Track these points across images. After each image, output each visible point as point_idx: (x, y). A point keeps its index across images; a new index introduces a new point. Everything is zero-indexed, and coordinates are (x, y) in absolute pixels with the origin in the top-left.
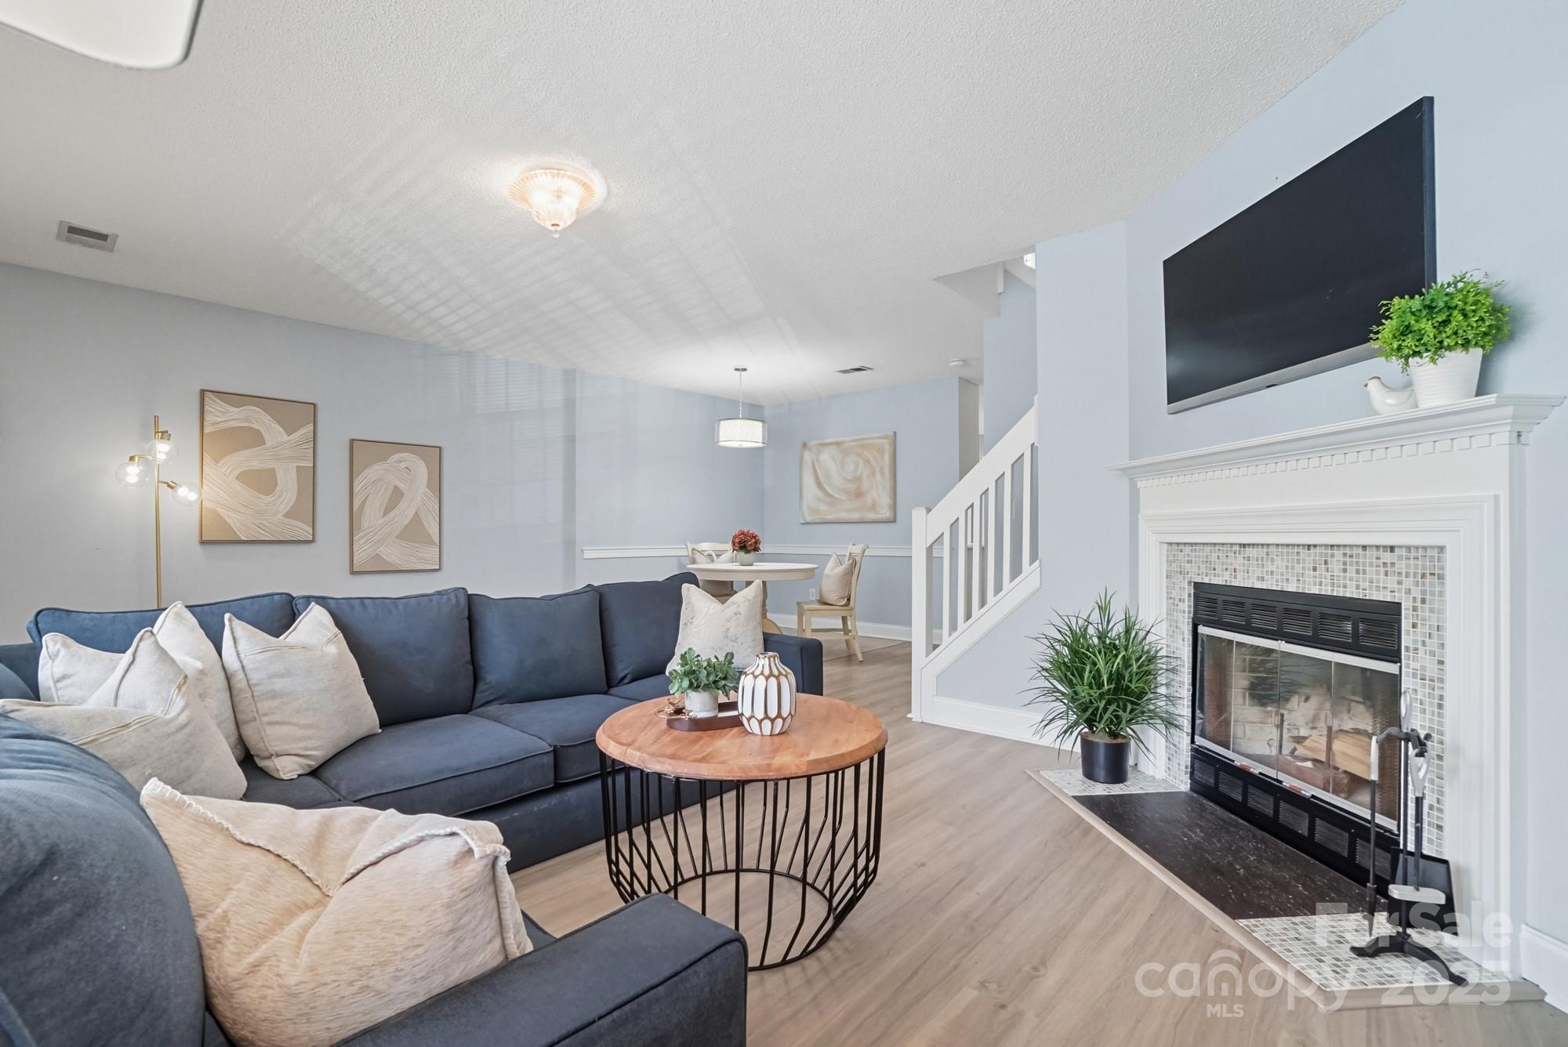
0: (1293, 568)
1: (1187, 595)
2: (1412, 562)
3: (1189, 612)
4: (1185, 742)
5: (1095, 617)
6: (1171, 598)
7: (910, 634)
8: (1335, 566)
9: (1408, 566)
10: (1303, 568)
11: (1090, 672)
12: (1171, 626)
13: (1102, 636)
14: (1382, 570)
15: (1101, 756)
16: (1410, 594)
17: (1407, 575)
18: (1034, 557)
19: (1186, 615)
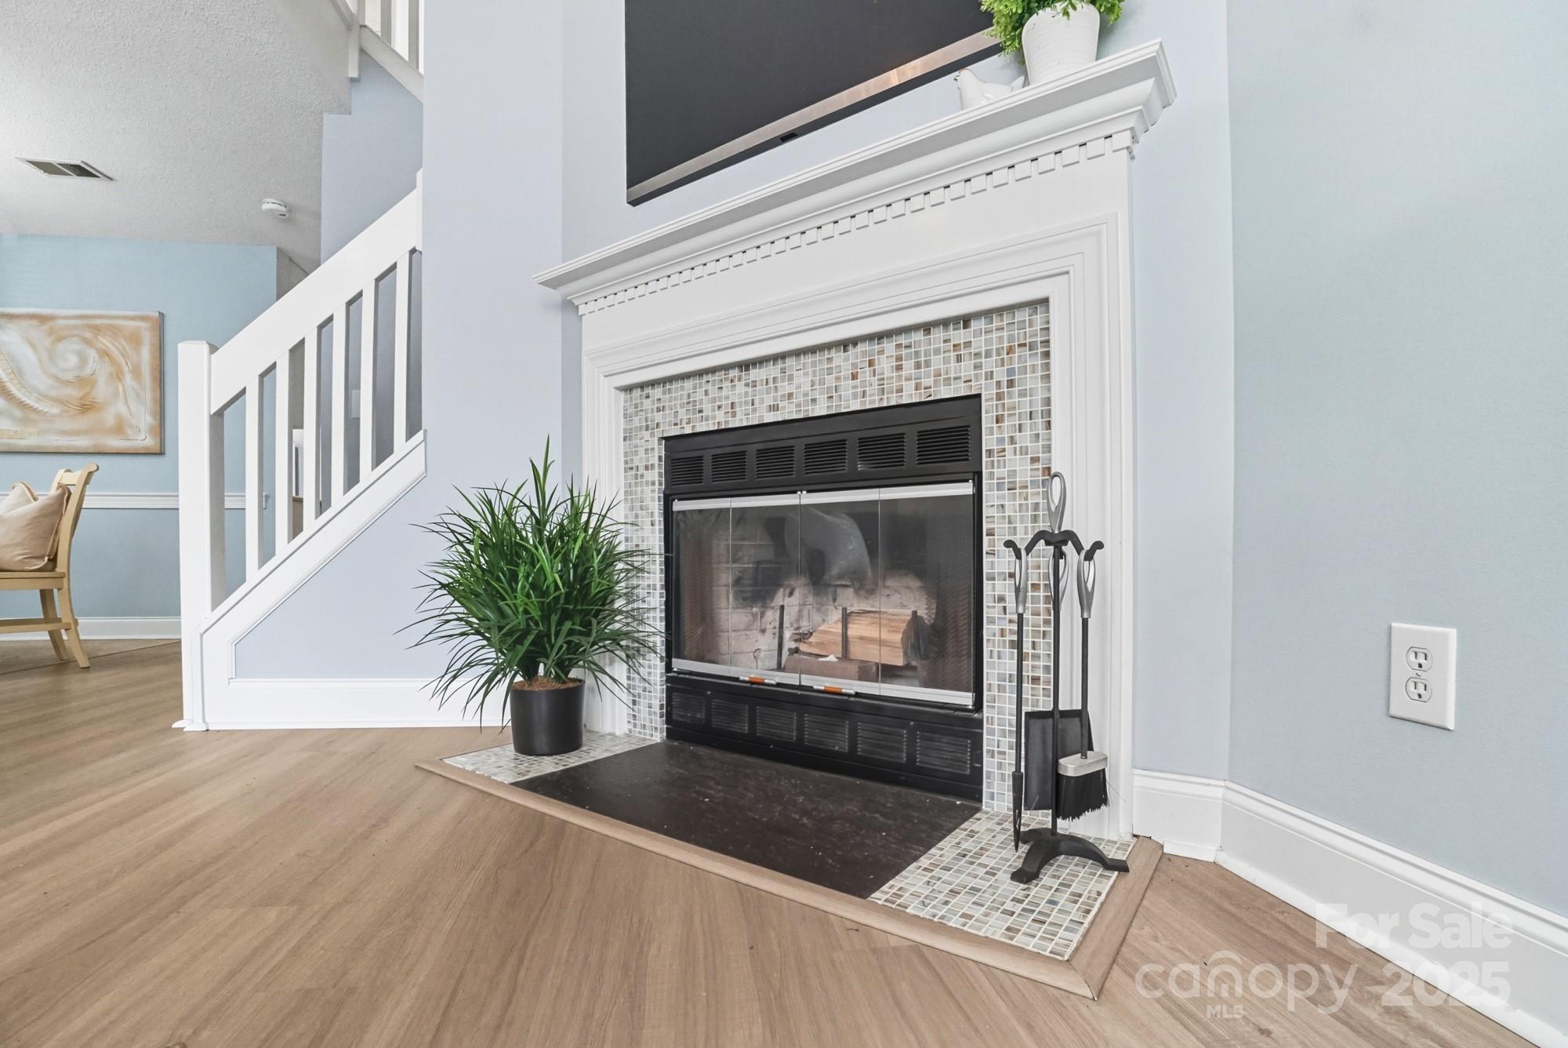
0: (822, 382)
1: (657, 458)
2: (995, 335)
3: (660, 484)
4: (659, 672)
5: (529, 494)
6: (631, 468)
7: (178, 627)
8: (885, 365)
9: (988, 342)
10: (838, 379)
11: (527, 577)
12: (632, 509)
13: (539, 524)
14: (953, 354)
15: (542, 710)
16: (992, 378)
17: (988, 354)
18: (414, 426)
19: (657, 486)
